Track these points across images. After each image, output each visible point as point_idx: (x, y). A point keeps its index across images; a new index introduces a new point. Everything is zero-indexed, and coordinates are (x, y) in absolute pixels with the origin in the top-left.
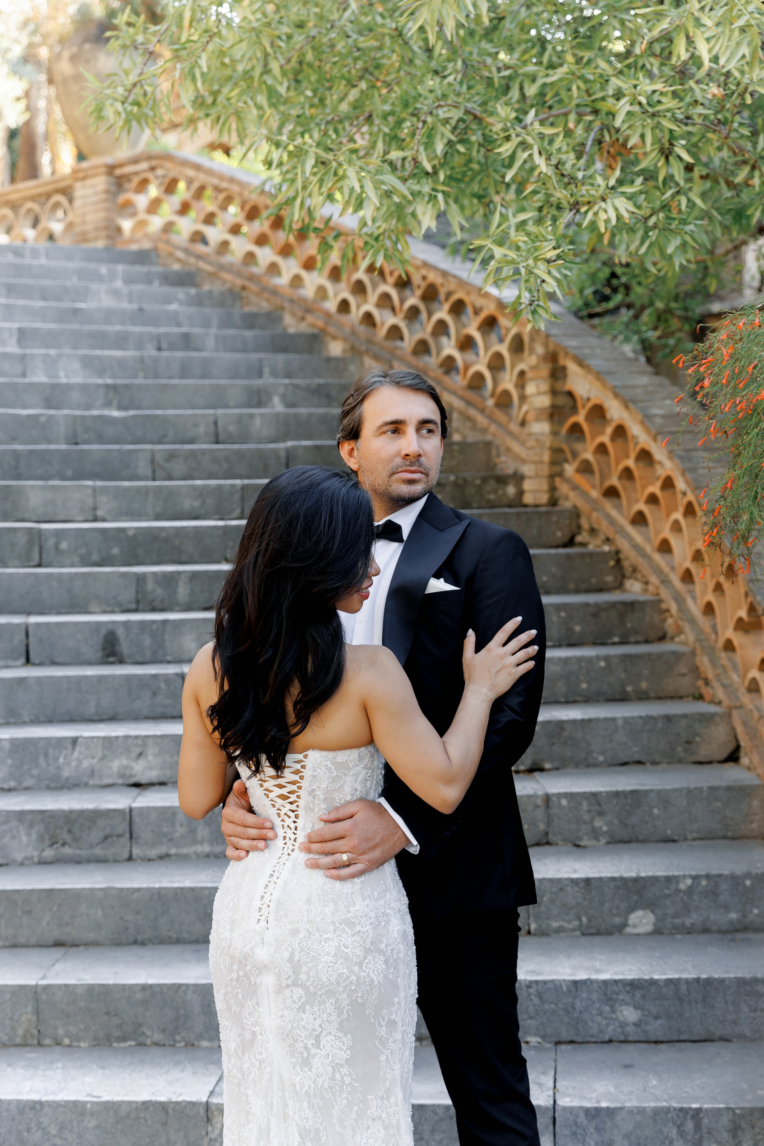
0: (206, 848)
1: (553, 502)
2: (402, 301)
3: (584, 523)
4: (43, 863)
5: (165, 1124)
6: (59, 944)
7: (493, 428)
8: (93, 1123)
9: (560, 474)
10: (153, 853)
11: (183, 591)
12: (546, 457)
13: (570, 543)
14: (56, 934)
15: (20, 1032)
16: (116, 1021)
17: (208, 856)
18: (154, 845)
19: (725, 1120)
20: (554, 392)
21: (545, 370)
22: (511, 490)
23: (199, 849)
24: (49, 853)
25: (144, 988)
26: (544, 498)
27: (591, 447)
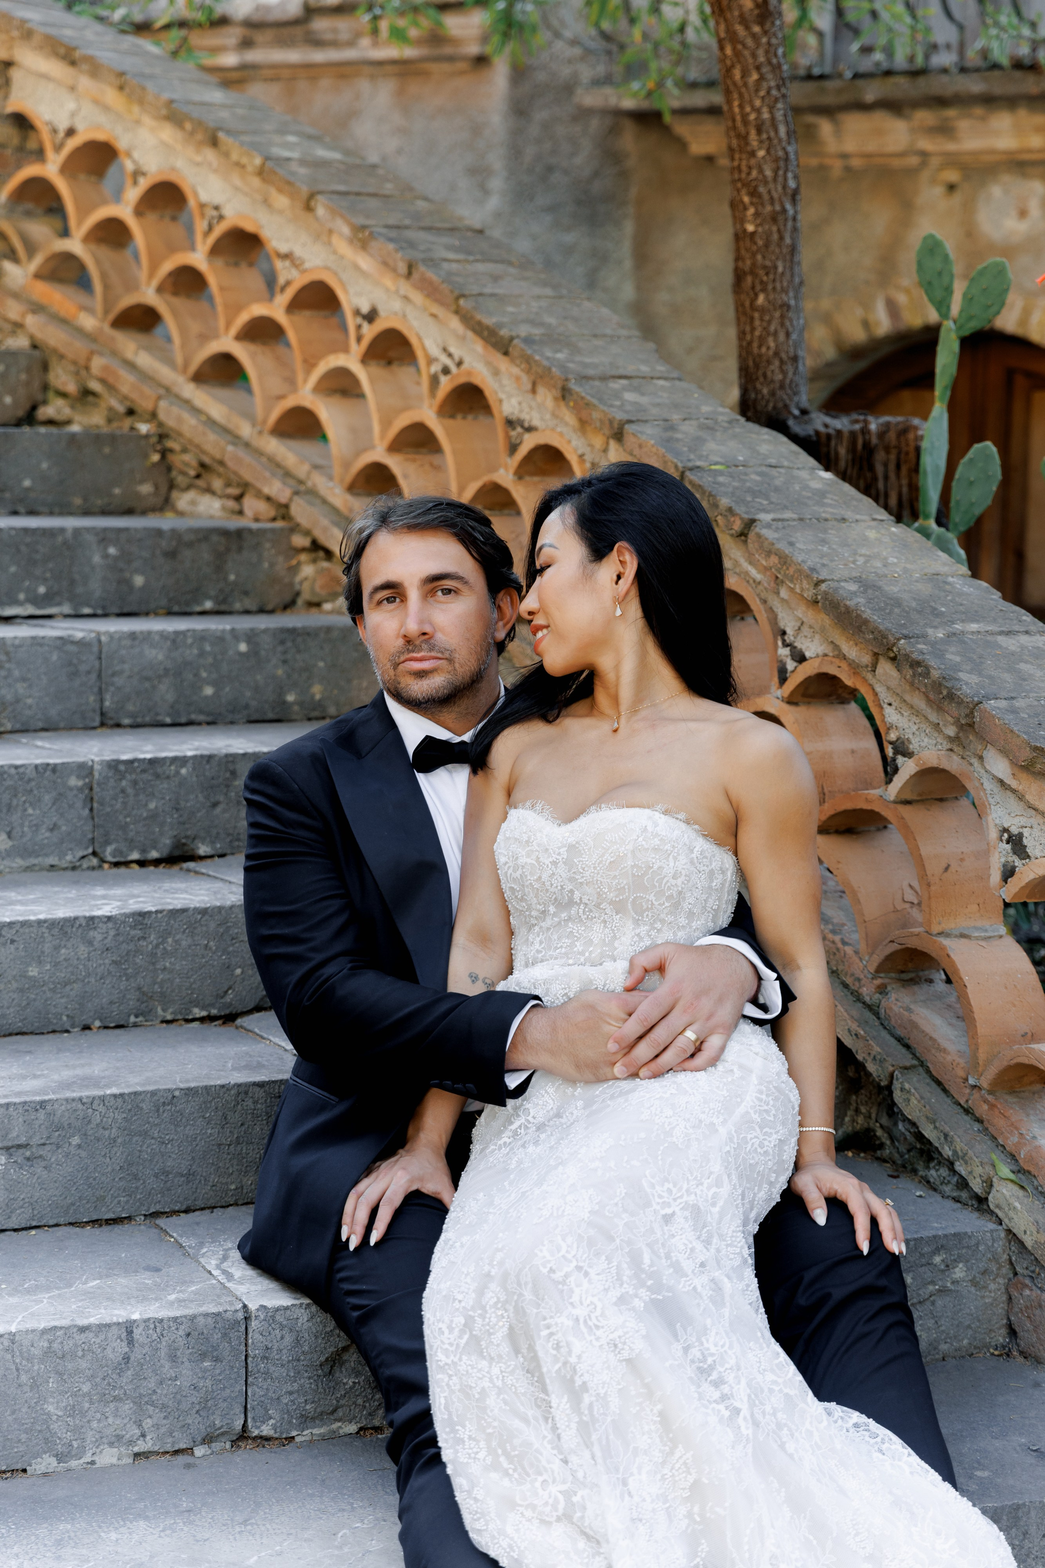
3: (62, 378)
13: (29, 419)
27: (80, 227)
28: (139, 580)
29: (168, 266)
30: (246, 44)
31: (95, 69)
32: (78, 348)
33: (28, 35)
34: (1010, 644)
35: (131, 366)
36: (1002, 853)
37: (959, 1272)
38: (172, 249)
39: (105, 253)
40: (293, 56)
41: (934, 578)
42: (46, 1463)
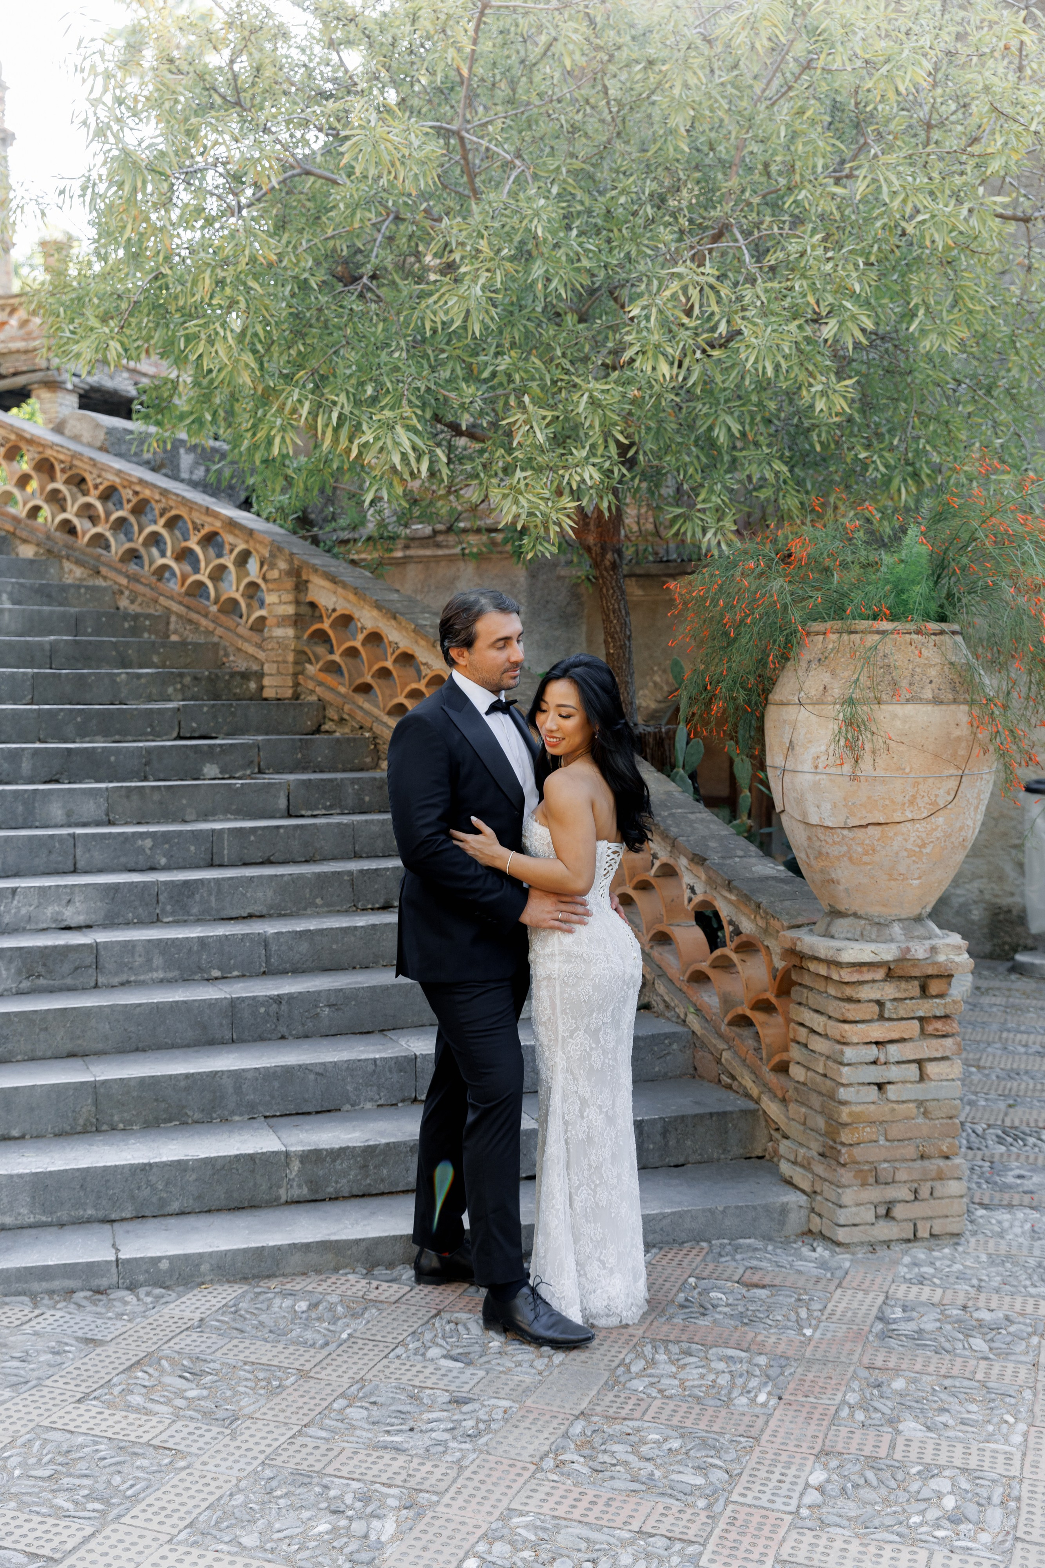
0: (161, 975)
1: (296, 696)
2: (108, 514)
3: (331, 713)
4: (20, 993)
5: (253, 1171)
6: (72, 1055)
7: (219, 631)
8: (194, 1177)
9: (302, 672)
10: (116, 981)
11: (26, 766)
12: (291, 658)
13: (318, 731)
14: (70, 1046)
15: (81, 1122)
16: (163, 1105)
17: (161, 981)
18: (116, 974)
19: (659, 1126)
20: (297, 602)
21: (289, 583)
22: (253, 685)
23: (155, 975)
24: (25, 985)
25: (187, 1076)
26: (289, 693)
27: (338, 651)
28: (367, 799)
29: (376, 667)
30: (407, 547)
31: (344, 585)
32: (339, 700)
33: (316, 571)
34: (692, 817)
35: (361, 708)
36: (687, 893)
37: (675, 1046)
38: (378, 660)
39: (350, 660)
40: (428, 552)
41: (669, 793)
42: (347, 1107)
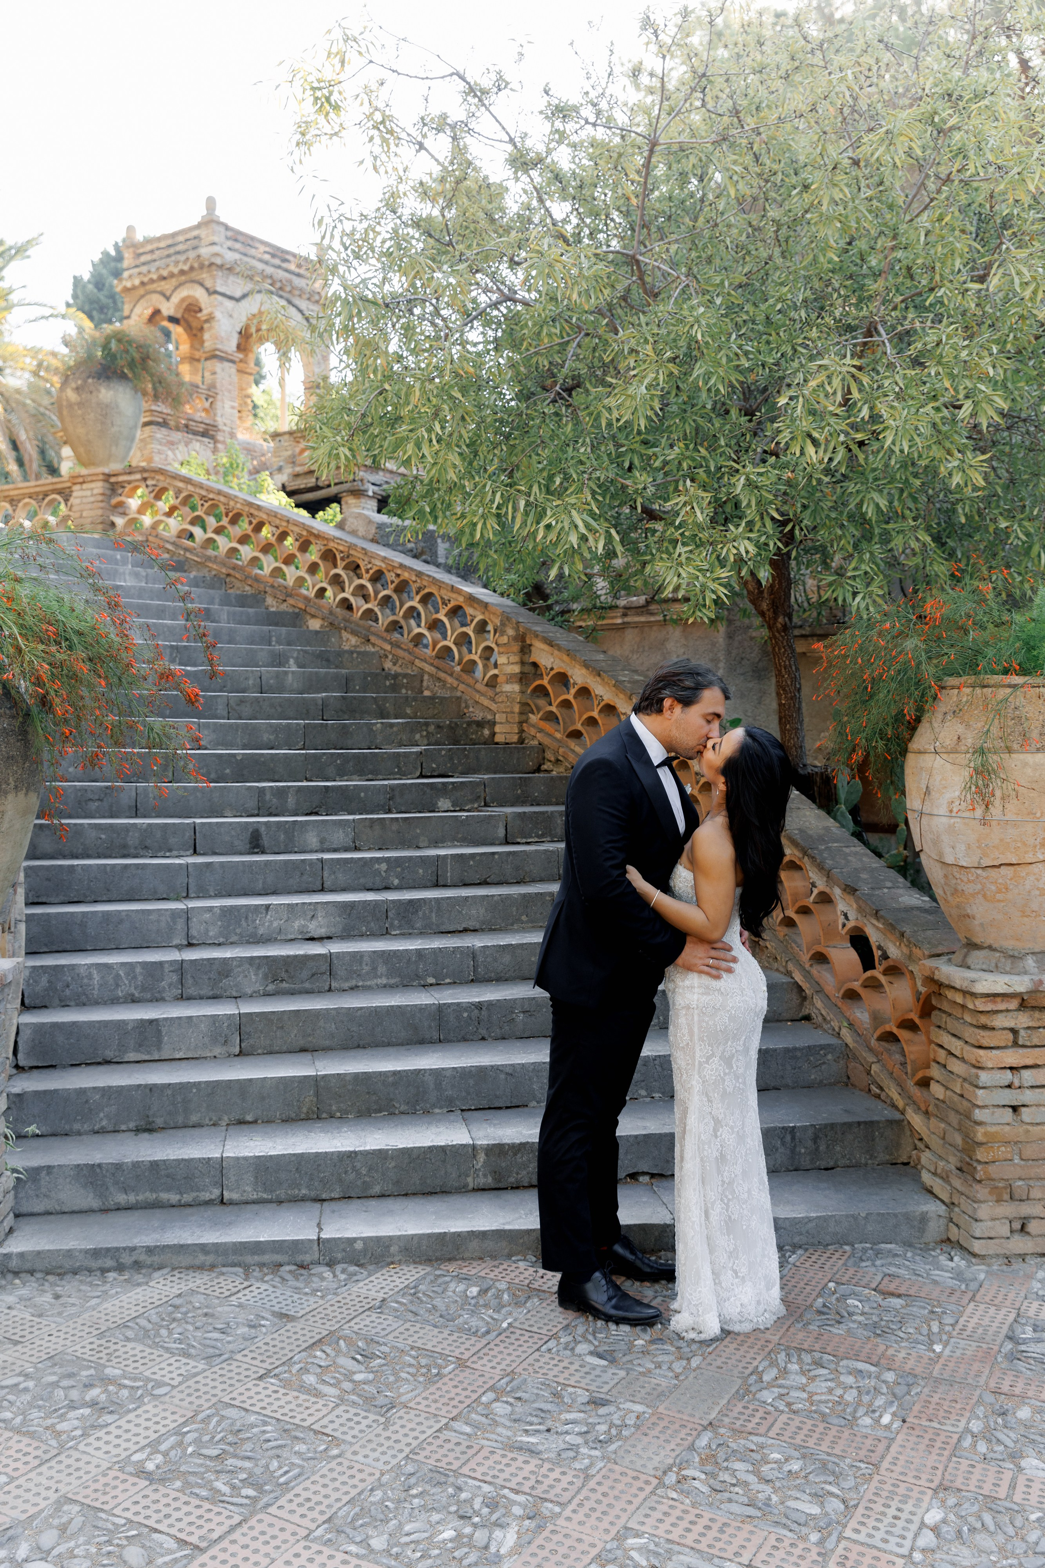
0: (384, 981)
1: (521, 741)
2: (376, 593)
3: (549, 755)
4: (267, 995)
5: (444, 1161)
6: (303, 1050)
7: (462, 687)
8: (393, 1164)
9: (526, 721)
10: (346, 985)
11: (291, 801)
12: (517, 709)
13: (538, 770)
14: (302, 1043)
15: (305, 1110)
16: (374, 1098)
17: (385, 986)
18: (347, 980)
19: (810, 1133)
20: (523, 663)
21: (516, 647)
22: (486, 732)
23: (379, 981)
24: (271, 988)
25: (395, 1073)
26: (515, 738)
27: (555, 704)
29: (585, 717)
30: (625, 615)
31: (559, 648)
32: (555, 745)
33: (537, 636)
34: (847, 850)
35: (573, 751)
36: (841, 919)
37: (830, 1057)
38: (587, 710)
39: (564, 710)
40: (642, 619)
41: (827, 829)
42: (534, 1103)
